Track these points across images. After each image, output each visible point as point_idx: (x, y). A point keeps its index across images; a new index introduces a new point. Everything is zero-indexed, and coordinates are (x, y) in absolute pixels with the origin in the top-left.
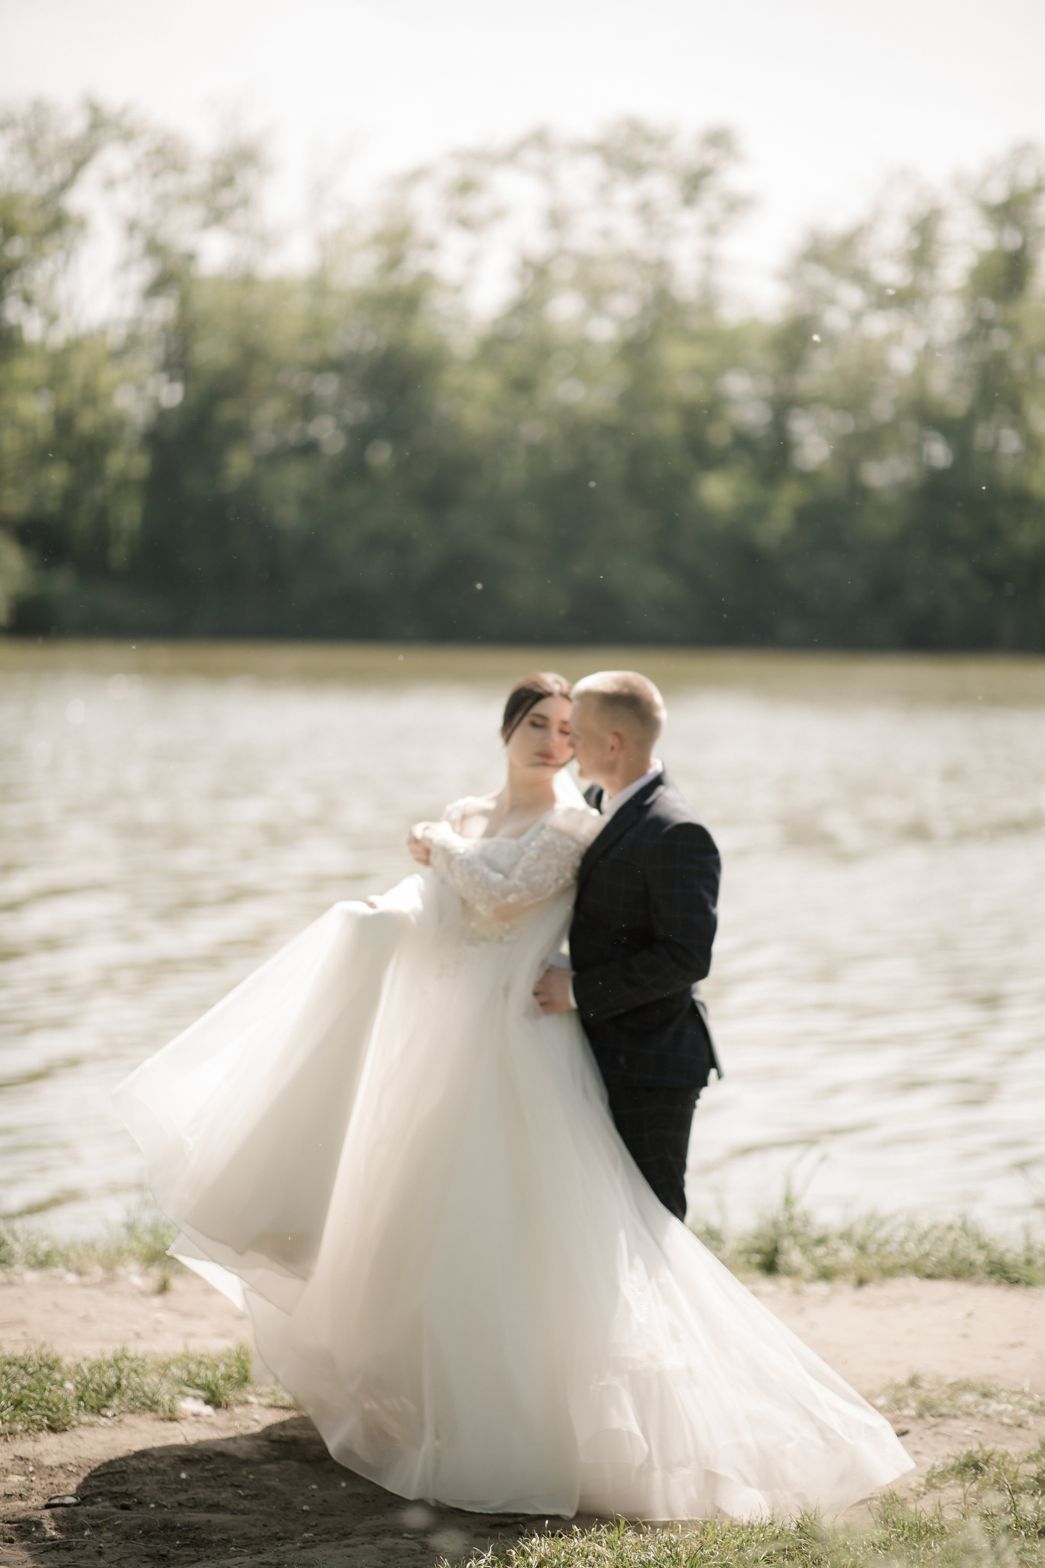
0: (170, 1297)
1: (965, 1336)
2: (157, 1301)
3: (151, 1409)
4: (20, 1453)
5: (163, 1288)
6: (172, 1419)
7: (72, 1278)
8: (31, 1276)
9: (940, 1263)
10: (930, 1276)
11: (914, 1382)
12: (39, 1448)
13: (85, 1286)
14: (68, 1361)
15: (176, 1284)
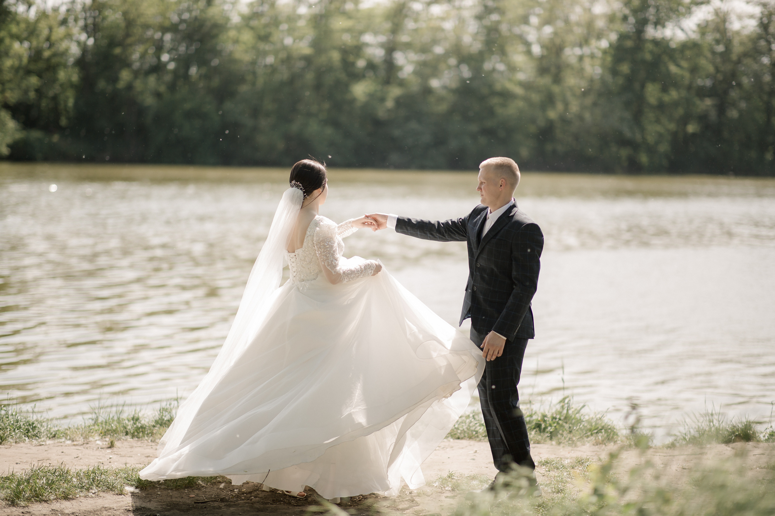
0: (115, 449)
1: (473, 459)
2: (109, 451)
3: (111, 490)
4: (54, 508)
5: (111, 446)
6: (121, 494)
7: (69, 442)
8: (49, 442)
10: (458, 438)
11: (450, 476)
12: (63, 506)
13: (74, 445)
14: (73, 471)
15: (117, 444)
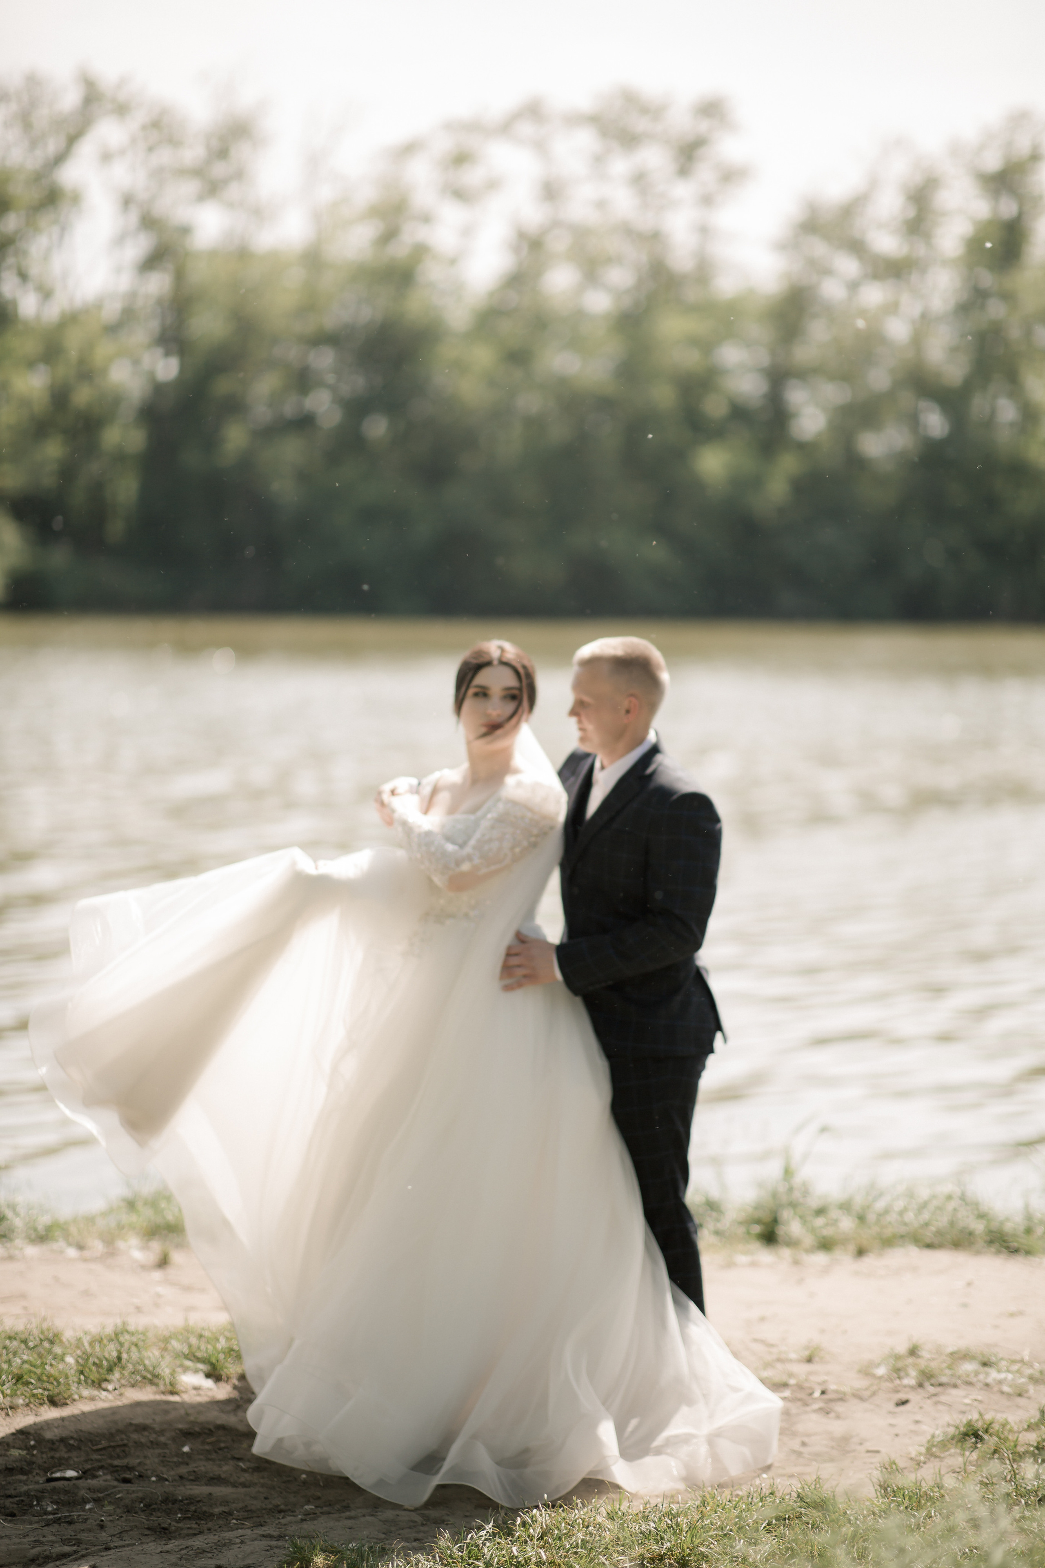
0: (171, 1271)
1: (965, 1305)
2: (157, 1275)
3: (150, 1382)
4: (21, 1427)
5: (163, 1262)
6: (170, 1393)
7: (72, 1252)
8: (31, 1251)
9: (939, 1233)
10: (931, 1246)
13: (85, 1260)
14: (68, 1335)
15: (177, 1257)
